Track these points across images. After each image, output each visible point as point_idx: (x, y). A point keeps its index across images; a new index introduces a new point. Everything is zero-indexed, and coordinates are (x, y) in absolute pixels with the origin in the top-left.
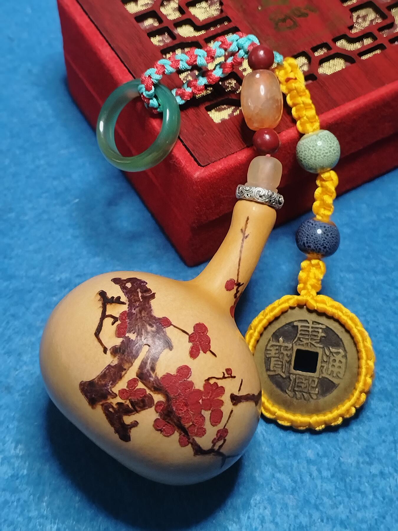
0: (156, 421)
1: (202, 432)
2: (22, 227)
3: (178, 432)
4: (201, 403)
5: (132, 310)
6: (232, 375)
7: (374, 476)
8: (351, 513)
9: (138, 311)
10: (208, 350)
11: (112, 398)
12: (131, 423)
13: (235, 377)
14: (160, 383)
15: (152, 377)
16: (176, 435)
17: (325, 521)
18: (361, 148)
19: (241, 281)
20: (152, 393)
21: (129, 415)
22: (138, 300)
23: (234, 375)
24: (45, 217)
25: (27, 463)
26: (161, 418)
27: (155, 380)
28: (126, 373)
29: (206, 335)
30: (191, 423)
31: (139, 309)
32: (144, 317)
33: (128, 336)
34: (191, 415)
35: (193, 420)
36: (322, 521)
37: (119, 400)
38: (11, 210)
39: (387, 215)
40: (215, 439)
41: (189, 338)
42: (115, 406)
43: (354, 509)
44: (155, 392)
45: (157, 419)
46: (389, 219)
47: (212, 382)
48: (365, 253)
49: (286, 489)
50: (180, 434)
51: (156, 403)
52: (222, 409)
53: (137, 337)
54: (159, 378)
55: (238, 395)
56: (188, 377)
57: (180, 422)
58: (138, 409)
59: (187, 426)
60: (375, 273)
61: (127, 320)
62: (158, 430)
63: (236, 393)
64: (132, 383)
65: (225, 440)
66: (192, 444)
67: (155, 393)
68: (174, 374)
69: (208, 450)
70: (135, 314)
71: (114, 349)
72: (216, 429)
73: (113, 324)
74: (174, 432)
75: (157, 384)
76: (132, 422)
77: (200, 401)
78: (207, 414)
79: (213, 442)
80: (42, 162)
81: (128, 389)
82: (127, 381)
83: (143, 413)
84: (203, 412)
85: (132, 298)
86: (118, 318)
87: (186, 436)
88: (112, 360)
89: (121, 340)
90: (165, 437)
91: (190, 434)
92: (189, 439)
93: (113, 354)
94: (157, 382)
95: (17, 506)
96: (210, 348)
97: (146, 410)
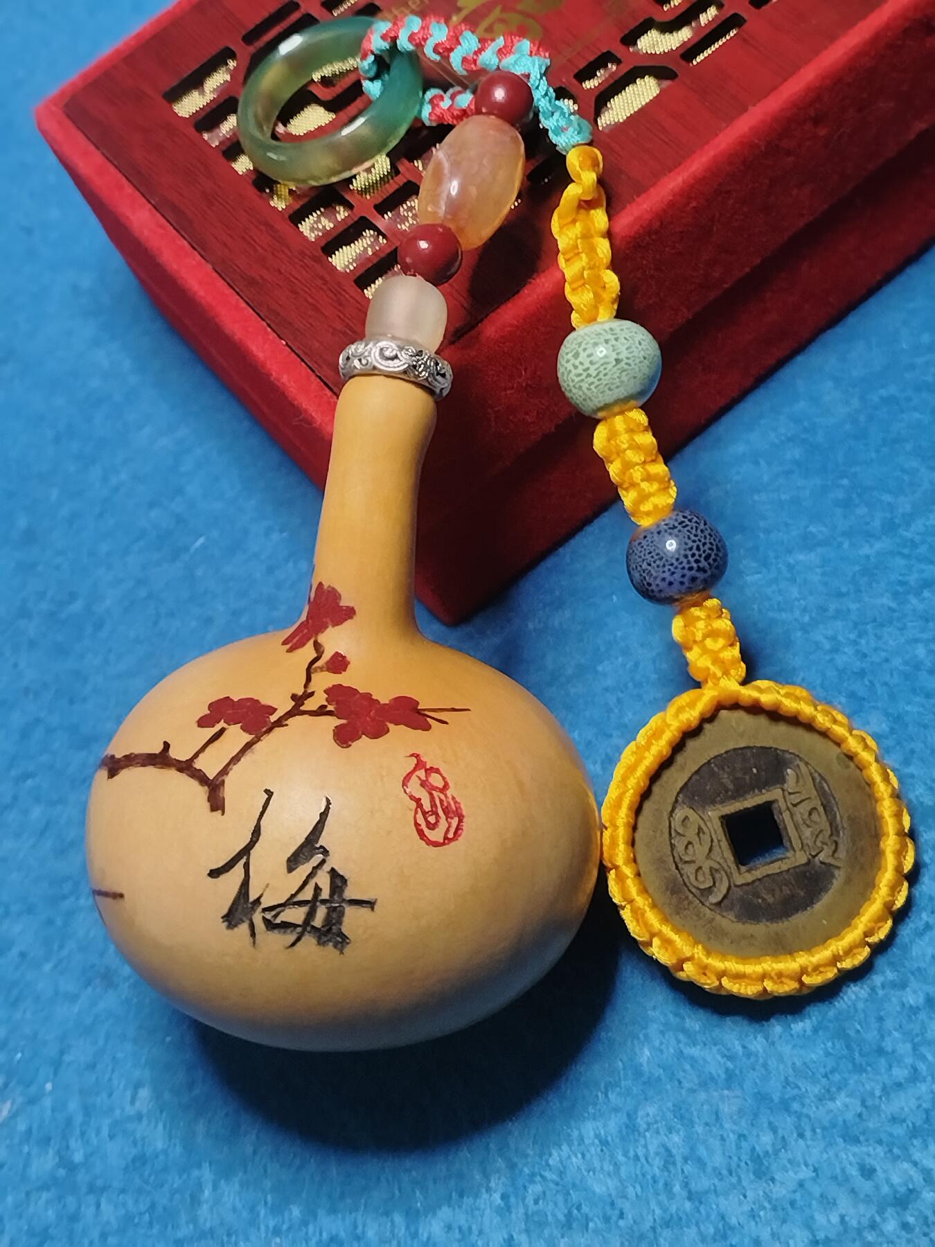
2: (99, 626)
7: (914, 1010)
8: (866, 1107)
17: (808, 1134)
18: (758, 261)
24: (143, 593)
25: (160, 1126)
36: (801, 1136)
38: (73, 597)
39: (883, 392)
43: (872, 1094)
46: (889, 400)
48: (840, 494)
49: (712, 1079)
60: (870, 536)
80: (123, 476)
95: (151, 1224)
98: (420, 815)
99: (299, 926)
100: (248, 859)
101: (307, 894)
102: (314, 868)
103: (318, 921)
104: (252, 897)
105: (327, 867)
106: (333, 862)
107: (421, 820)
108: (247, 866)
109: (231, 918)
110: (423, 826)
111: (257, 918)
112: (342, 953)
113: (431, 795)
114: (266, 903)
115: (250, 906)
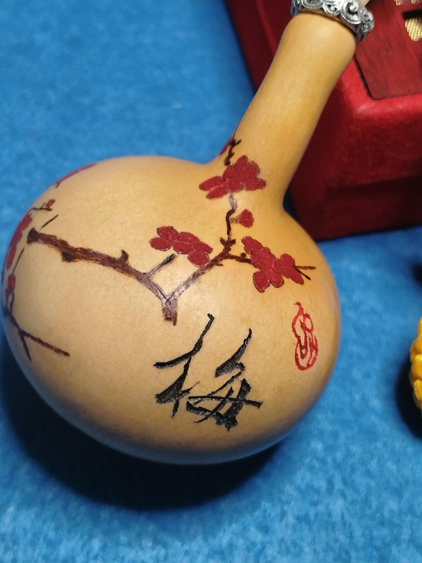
55: (39, 231)
63: (39, 228)
98: (299, 349)
99: (209, 411)
100: (189, 361)
101: (223, 393)
102: (233, 377)
103: (223, 411)
104: (184, 387)
105: (241, 378)
106: (247, 375)
107: (299, 353)
108: (186, 367)
109: (162, 397)
110: (299, 356)
111: (183, 402)
112: (228, 430)
113: (305, 333)
114: (193, 393)
115: (180, 393)
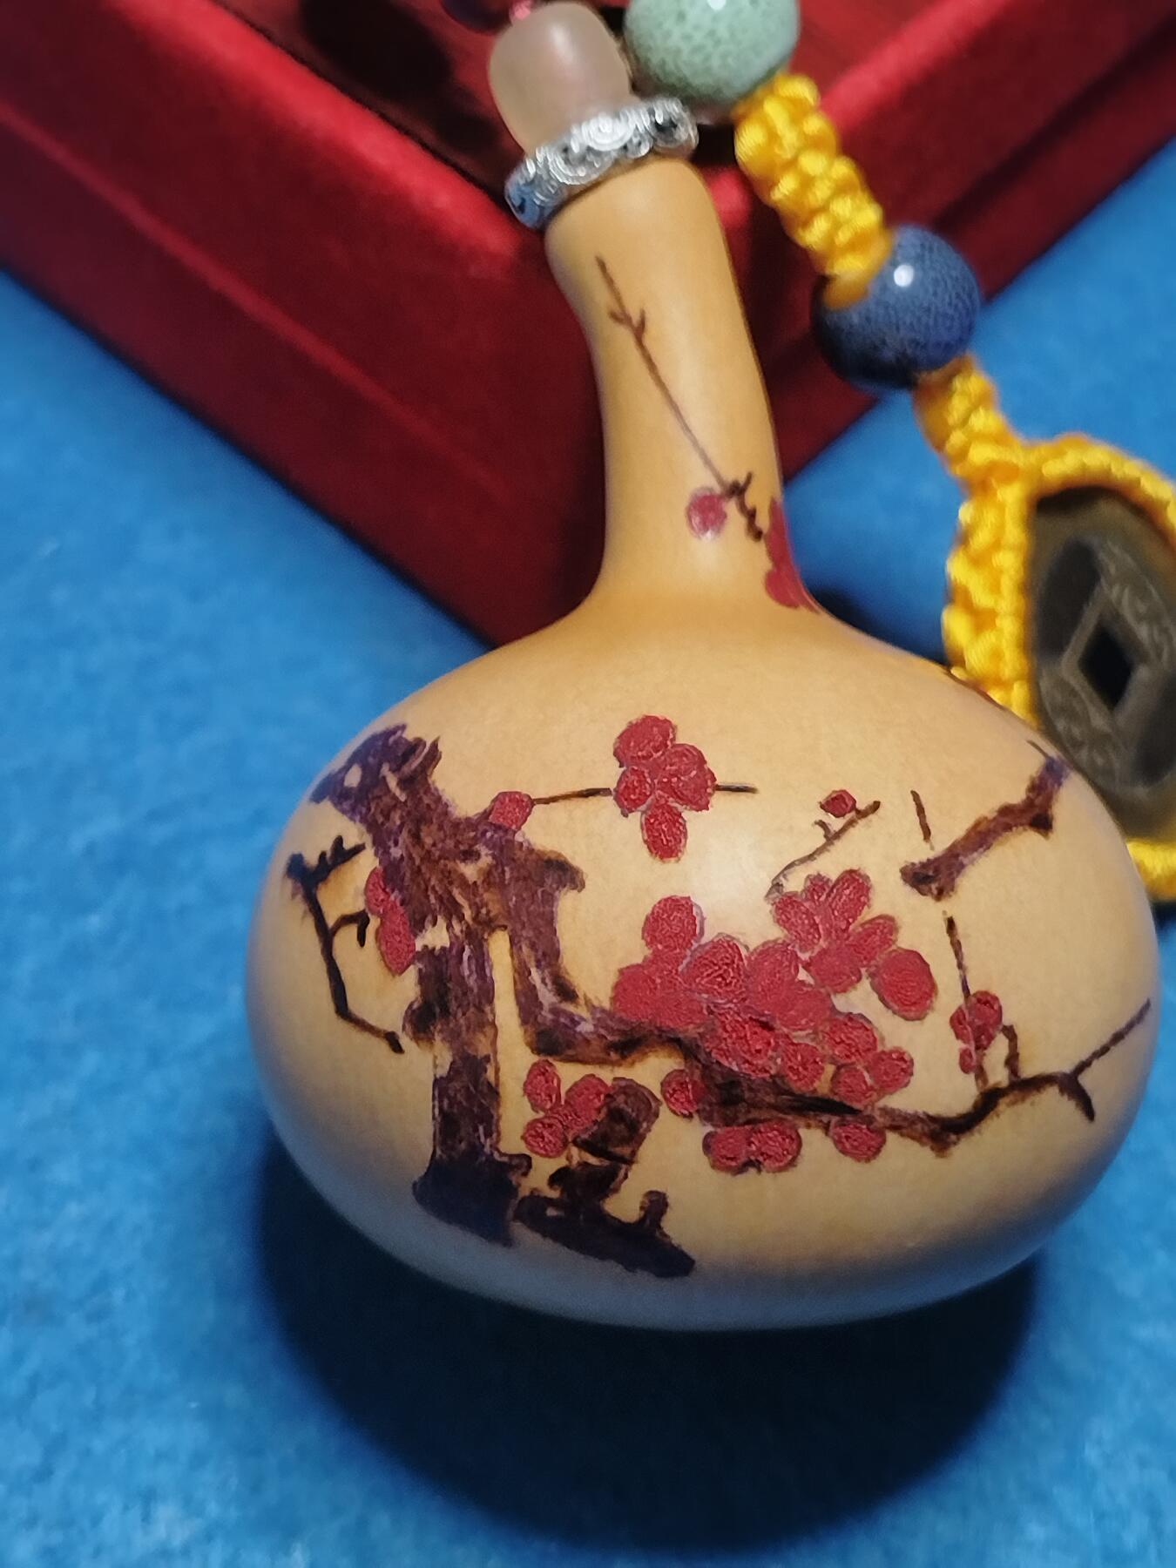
0: (708, 1145)
1: (898, 1068)
3: (808, 1126)
4: (810, 980)
5: (389, 854)
6: (861, 806)
9: (409, 841)
10: (709, 790)
11: (525, 1174)
12: (642, 1208)
13: (876, 806)
14: (621, 1020)
15: (583, 1019)
16: (815, 1142)
19: (734, 474)
20: (621, 1072)
21: (616, 1190)
22: (394, 802)
23: (870, 801)
26: (714, 1125)
27: (599, 1023)
28: (497, 1071)
29: (674, 746)
30: (830, 1069)
31: (409, 831)
32: (434, 845)
33: (426, 947)
34: (808, 1041)
35: (828, 1050)
37: (544, 1168)
40: (964, 1055)
41: (617, 799)
42: (554, 1194)
44: (629, 1060)
45: (708, 1136)
47: (795, 883)
50: (826, 1128)
51: (663, 1092)
52: (905, 940)
53: (449, 927)
54: (607, 1005)
55: (932, 855)
56: (698, 931)
57: (791, 1093)
58: (625, 1151)
59: (823, 1086)
61: (392, 898)
62: (741, 1169)
63: (921, 853)
64: (539, 1084)
65: (1010, 1033)
66: (895, 1128)
67: (633, 1063)
68: (645, 958)
69: (975, 1106)
70: (406, 859)
71: (414, 1018)
72: (938, 1022)
73: (361, 939)
74: (799, 1142)
75: (611, 1031)
76: (643, 1202)
77: (803, 975)
78: (861, 999)
79: (965, 1068)
81: (541, 1114)
82: (519, 1090)
83: (649, 1150)
84: (841, 1003)
85: (373, 815)
86: (364, 911)
87: (849, 1118)
88: (430, 1058)
89: (411, 974)
90: (784, 1174)
91: (857, 1106)
92: (870, 1120)
93: (422, 1035)
94: (609, 1022)
96: (714, 779)
97: (650, 1137)
